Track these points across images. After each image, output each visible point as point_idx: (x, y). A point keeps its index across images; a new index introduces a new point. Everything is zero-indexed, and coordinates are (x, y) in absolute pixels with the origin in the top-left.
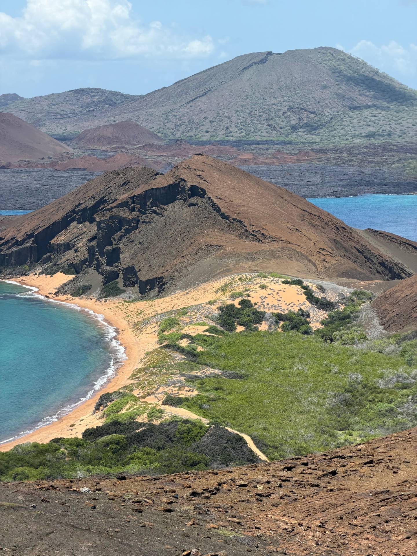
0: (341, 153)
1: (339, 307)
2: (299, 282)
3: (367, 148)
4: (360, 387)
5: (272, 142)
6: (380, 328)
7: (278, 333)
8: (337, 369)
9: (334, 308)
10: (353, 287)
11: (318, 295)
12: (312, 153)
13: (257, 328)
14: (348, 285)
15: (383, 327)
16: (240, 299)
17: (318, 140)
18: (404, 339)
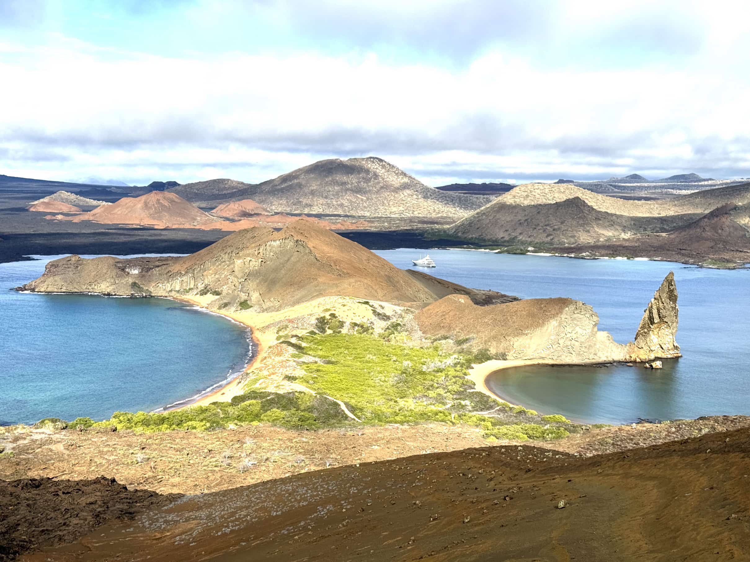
0: (384, 222)
1: (393, 319)
2: (367, 303)
3: (399, 220)
4: (411, 370)
5: (339, 216)
6: (420, 333)
7: (354, 335)
8: (395, 358)
9: (389, 319)
10: (402, 306)
11: (379, 310)
12: (364, 222)
13: (340, 332)
14: (399, 305)
15: (421, 332)
16: (329, 313)
17: (368, 215)
18: (435, 340)
